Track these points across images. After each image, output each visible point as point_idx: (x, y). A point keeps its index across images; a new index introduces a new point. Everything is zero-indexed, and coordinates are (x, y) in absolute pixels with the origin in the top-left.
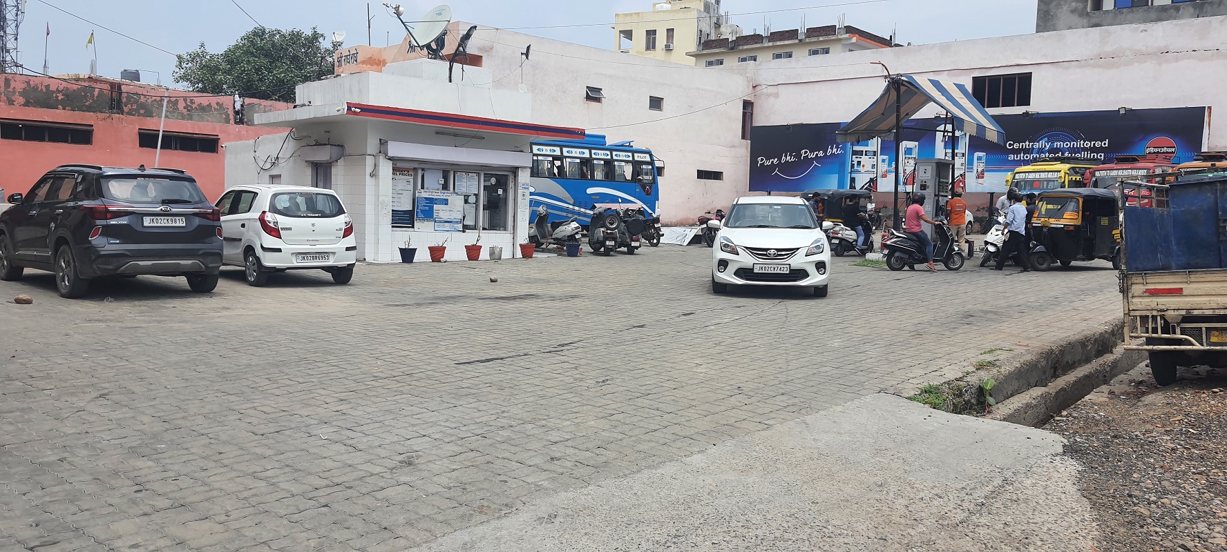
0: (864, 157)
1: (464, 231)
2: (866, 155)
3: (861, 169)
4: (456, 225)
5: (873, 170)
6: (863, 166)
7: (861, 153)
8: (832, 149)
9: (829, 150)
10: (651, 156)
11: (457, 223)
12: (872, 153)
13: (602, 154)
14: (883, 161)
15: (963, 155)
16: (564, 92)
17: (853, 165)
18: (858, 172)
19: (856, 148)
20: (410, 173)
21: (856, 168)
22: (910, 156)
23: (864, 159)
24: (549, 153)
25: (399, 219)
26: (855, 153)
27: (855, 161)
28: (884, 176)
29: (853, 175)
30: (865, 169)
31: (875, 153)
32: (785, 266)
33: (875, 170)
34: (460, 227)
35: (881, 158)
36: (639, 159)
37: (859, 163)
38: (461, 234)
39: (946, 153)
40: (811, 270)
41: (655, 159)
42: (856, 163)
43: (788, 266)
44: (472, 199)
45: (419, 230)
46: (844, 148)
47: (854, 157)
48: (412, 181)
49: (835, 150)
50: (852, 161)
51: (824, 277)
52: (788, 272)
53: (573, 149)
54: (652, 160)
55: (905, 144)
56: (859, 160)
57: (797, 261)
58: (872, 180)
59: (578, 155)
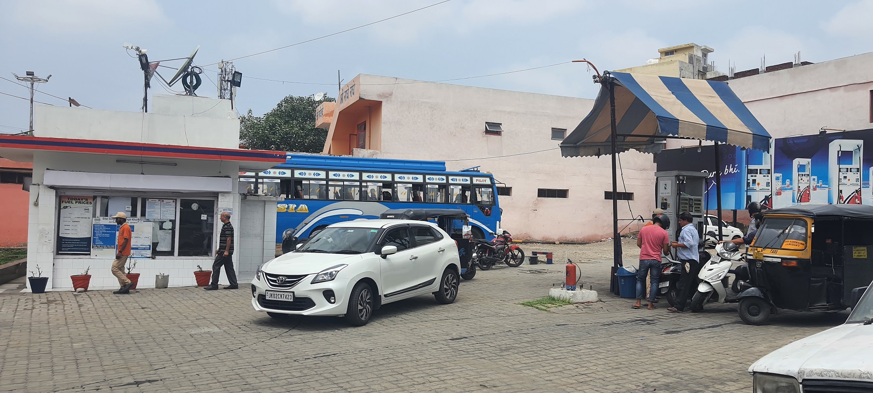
0: (758, 175)
1: (153, 258)
2: (760, 173)
3: (756, 187)
4: (143, 252)
5: (768, 188)
6: (758, 184)
7: (755, 172)
8: (729, 168)
9: (726, 169)
10: (492, 179)
11: (144, 249)
12: (766, 171)
13: (437, 179)
14: (777, 178)
15: (858, 170)
16: (463, 128)
17: (748, 184)
18: (754, 190)
19: (751, 167)
20: (89, 201)
21: (751, 186)
22: (804, 173)
23: (759, 178)
24: (379, 179)
25: (74, 247)
26: (750, 172)
27: (751, 179)
28: (779, 193)
29: (749, 194)
30: (761, 187)
31: (769, 171)
32: (289, 294)
33: (770, 188)
34: (149, 253)
35: (775, 175)
36: (478, 183)
37: (754, 181)
38: (151, 260)
39: (840, 169)
40: (319, 299)
41: (496, 182)
42: (751, 181)
43: (292, 294)
44: (168, 225)
45: (96, 257)
46: (739, 168)
47: (749, 175)
48: (91, 209)
49: (731, 169)
50: (748, 180)
51: (333, 306)
52: (292, 300)
53: (405, 175)
54: (493, 183)
55: (797, 162)
56: (754, 178)
57: (302, 289)
58: (767, 198)
59: (411, 180)
